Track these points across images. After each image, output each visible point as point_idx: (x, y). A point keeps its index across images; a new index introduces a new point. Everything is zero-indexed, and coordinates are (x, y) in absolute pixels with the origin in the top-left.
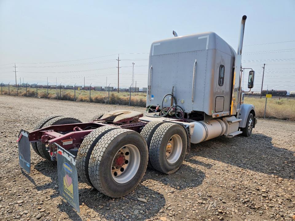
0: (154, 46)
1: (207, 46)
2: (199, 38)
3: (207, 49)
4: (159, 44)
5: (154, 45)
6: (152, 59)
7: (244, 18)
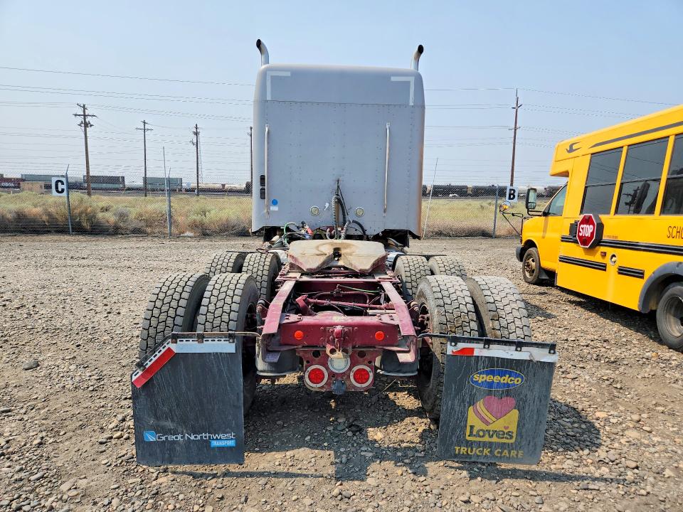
0: (272, 77)
1: (411, 98)
2: (393, 79)
3: (411, 104)
4: (289, 74)
5: (270, 74)
6: (265, 108)
7: (421, 49)
